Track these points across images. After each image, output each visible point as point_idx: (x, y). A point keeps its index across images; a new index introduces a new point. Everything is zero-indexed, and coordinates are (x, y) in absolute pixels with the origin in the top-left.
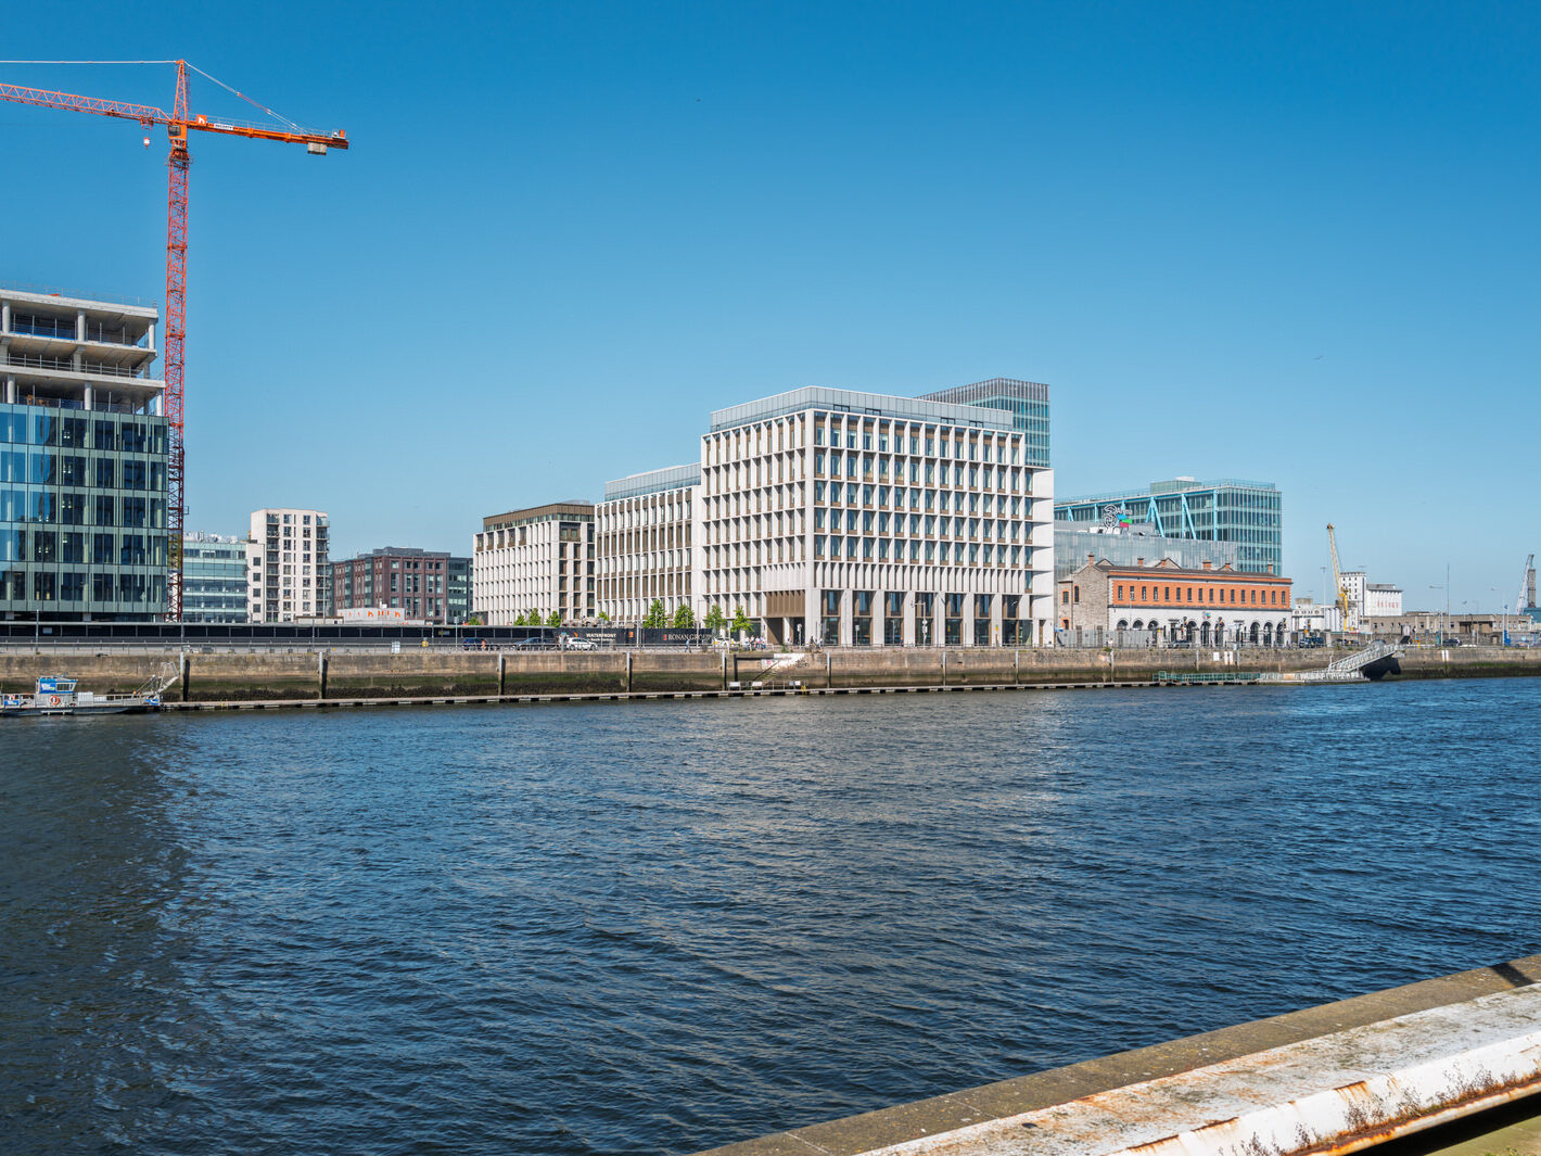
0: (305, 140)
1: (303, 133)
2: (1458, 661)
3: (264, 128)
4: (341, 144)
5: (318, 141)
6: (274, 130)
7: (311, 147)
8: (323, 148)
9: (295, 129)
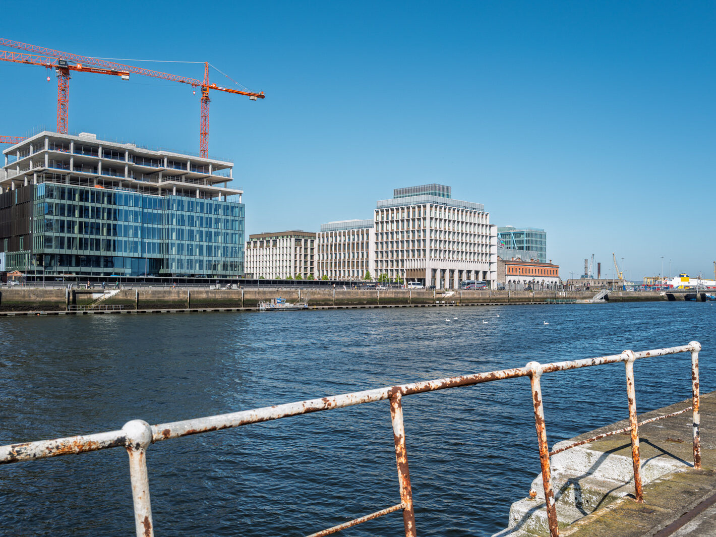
0: (250, 95)
1: (249, 92)
2: (624, 296)
3: (235, 89)
4: (262, 97)
5: (254, 95)
6: (239, 90)
7: (252, 97)
8: (256, 98)
9: (246, 90)
